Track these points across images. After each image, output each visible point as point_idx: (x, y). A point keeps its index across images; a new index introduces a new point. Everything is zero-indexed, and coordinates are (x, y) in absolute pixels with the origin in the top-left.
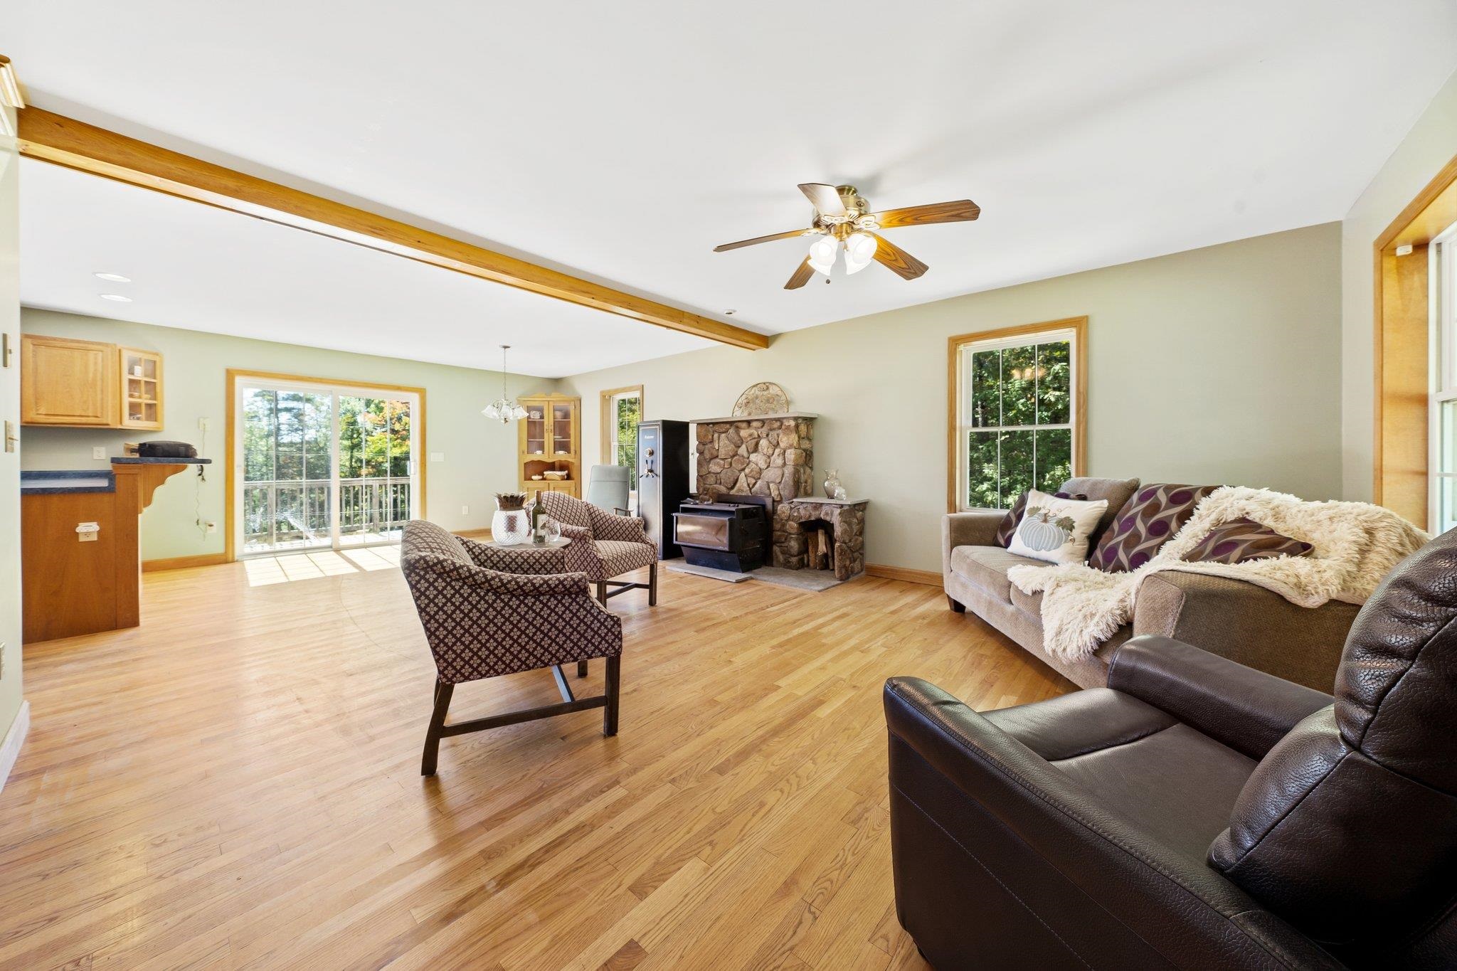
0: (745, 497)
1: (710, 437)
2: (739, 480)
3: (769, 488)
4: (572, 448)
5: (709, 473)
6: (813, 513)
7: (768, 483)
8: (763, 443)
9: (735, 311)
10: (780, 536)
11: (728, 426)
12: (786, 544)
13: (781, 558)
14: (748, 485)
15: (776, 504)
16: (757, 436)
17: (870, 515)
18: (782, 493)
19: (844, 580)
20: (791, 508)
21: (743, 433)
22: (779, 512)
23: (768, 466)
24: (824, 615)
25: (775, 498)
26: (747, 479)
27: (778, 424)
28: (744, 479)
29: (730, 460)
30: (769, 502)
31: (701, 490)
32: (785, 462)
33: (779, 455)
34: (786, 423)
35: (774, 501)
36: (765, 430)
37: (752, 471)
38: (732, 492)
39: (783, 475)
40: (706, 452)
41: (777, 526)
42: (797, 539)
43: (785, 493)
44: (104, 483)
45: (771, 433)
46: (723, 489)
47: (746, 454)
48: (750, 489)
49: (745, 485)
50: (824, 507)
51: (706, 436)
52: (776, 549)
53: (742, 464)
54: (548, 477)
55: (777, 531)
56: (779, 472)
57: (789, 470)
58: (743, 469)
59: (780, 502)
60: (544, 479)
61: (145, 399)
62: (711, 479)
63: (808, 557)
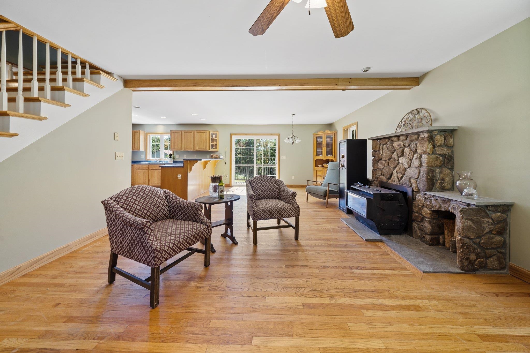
0: (396, 185)
1: (378, 147)
2: (393, 174)
3: (410, 182)
4: (333, 153)
5: (378, 168)
6: (443, 205)
7: (410, 178)
8: (407, 150)
9: (369, 68)
10: (417, 216)
11: (387, 140)
12: (421, 224)
13: (419, 232)
14: (398, 178)
15: (414, 193)
16: (403, 146)
17: (513, 217)
18: (419, 186)
19: (465, 270)
20: (425, 198)
21: (395, 144)
22: (417, 199)
23: (410, 166)
24: (395, 297)
25: (414, 189)
26: (397, 174)
27: (416, 136)
28: (396, 173)
29: (388, 161)
30: (409, 191)
31: (374, 178)
32: (421, 163)
33: (416, 159)
34: (422, 136)
35: (413, 191)
36: (407, 142)
37: (400, 169)
38: (389, 181)
39: (419, 173)
40: (376, 156)
41: (416, 209)
42: (430, 222)
43: (421, 186)
44: (182, 165)
45: (412, 143)
46: (384, 179)
47: (396, 158)
48: (399, 181)
49: (396, 177)
50: (451, 202)
51: (376, 147)
52: (414, 224)
53: (394, 164)
54: (325, 166)
55: (415, 212)
56: (416, 171)
57: (424, 170)
58: (395, 167)
59: (418, 192)
60: (323, 167)
61: (214, 143)
62: (379, 173)
63: (444, 238)
